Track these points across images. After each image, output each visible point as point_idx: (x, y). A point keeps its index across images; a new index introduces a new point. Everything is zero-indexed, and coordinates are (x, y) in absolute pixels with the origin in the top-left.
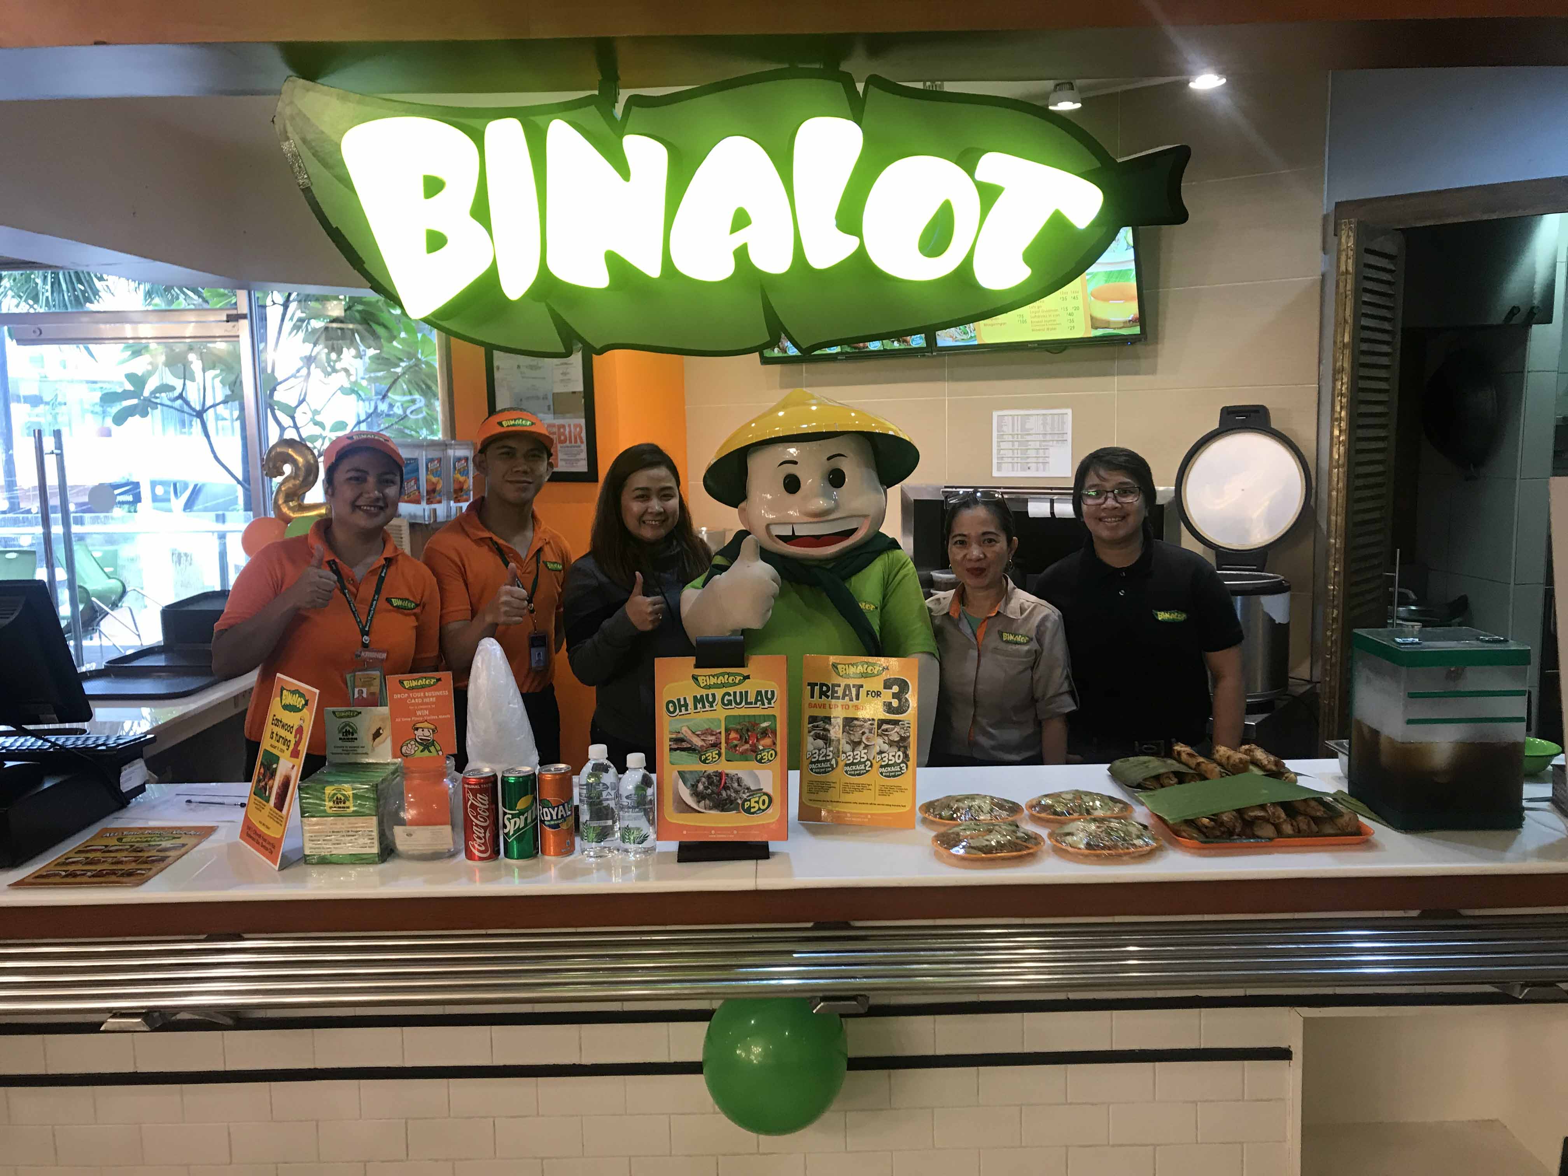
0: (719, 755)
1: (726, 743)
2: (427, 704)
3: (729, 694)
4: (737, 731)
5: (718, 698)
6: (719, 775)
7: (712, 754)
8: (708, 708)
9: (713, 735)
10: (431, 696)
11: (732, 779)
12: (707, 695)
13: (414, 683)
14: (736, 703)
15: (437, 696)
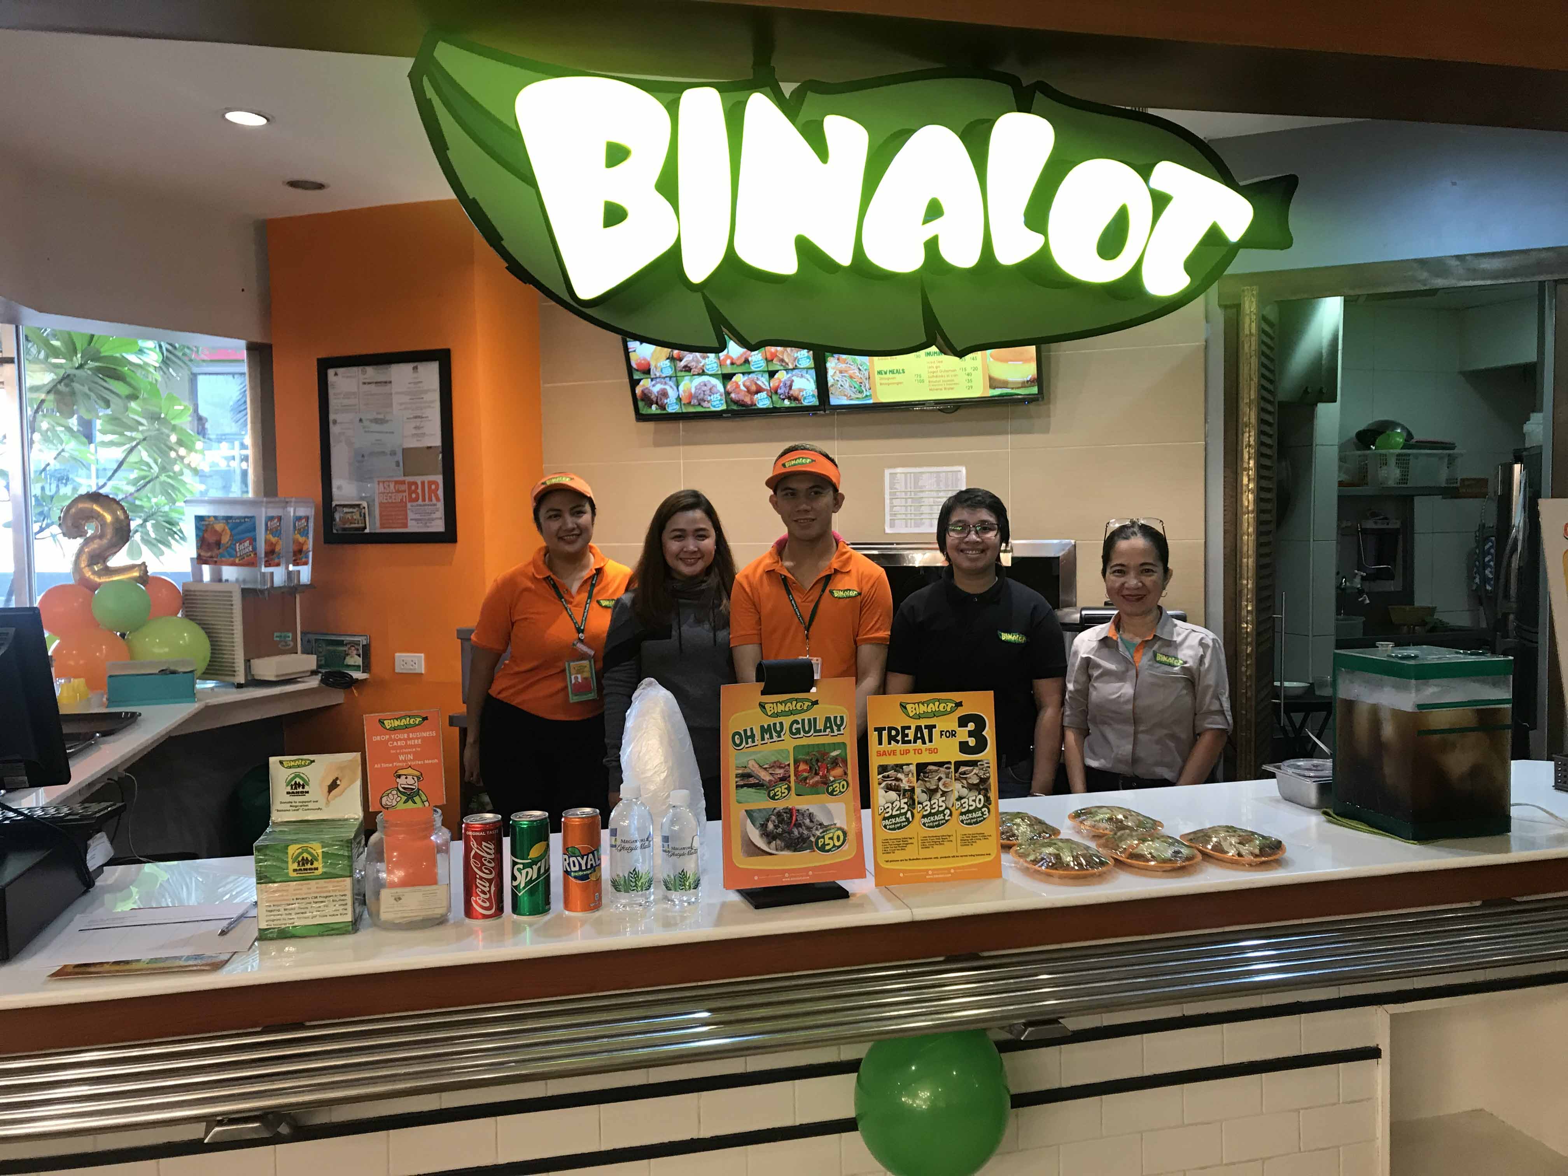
0: (789, 789)
1: (795, 775)
2: (412, 746)
3: (798, 723)
4: (806, 762)
5: (786, 726)
6: (790, 811)
7: (781, 789)
8: (775, 739)
9: (780, 767)
10: (416, 738)
11: (803, 815)
12: (775, 724)
13: (397, 723)
14: (805, 732)
15: (423, 738)
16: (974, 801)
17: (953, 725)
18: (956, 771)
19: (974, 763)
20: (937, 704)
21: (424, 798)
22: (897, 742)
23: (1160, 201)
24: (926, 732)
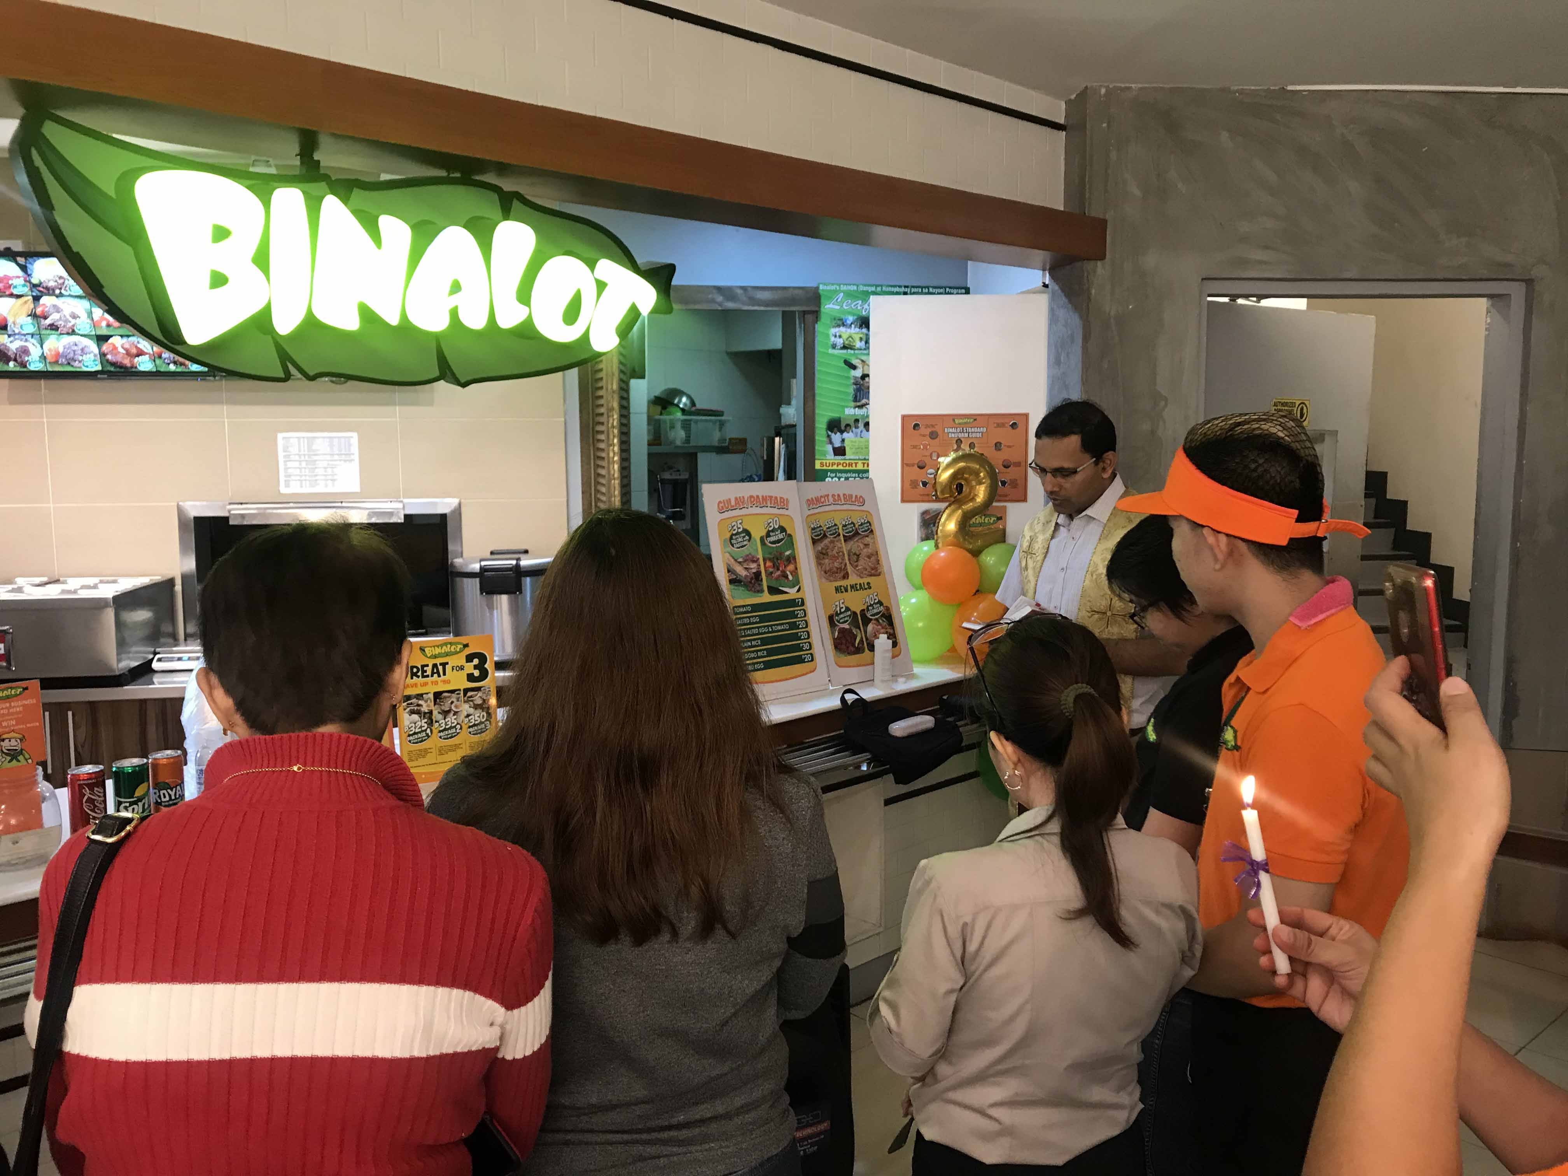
2: (12, 714)
10: (17, 706)
15: (24, 706)
16: (479, 717)
17: (463, 661)
18: (465, 695)
19: (478, 689)
20: (449, 646)
21: (27, 756)
22: (418, 677)
23: (601, 286)
24: (440, 668)
